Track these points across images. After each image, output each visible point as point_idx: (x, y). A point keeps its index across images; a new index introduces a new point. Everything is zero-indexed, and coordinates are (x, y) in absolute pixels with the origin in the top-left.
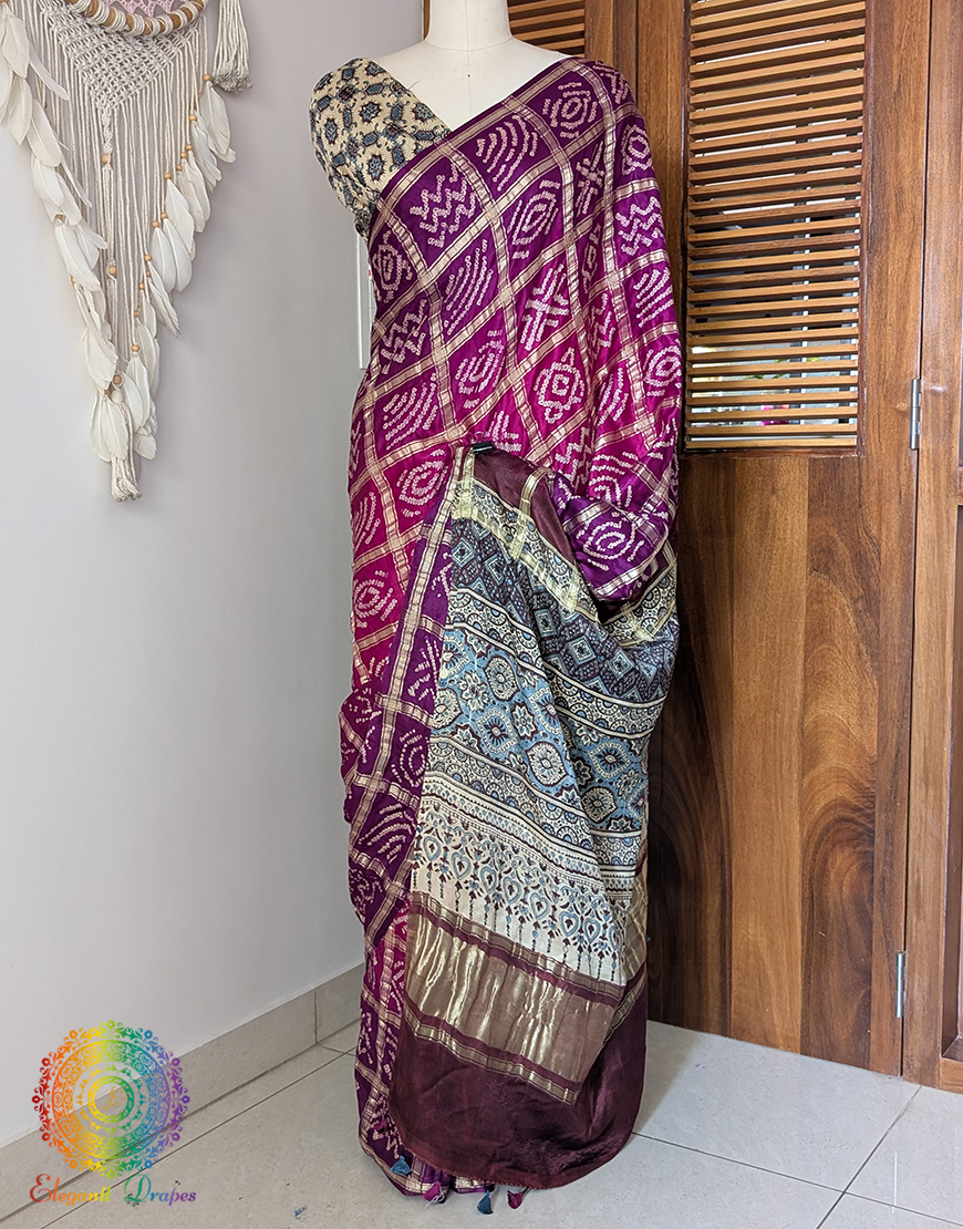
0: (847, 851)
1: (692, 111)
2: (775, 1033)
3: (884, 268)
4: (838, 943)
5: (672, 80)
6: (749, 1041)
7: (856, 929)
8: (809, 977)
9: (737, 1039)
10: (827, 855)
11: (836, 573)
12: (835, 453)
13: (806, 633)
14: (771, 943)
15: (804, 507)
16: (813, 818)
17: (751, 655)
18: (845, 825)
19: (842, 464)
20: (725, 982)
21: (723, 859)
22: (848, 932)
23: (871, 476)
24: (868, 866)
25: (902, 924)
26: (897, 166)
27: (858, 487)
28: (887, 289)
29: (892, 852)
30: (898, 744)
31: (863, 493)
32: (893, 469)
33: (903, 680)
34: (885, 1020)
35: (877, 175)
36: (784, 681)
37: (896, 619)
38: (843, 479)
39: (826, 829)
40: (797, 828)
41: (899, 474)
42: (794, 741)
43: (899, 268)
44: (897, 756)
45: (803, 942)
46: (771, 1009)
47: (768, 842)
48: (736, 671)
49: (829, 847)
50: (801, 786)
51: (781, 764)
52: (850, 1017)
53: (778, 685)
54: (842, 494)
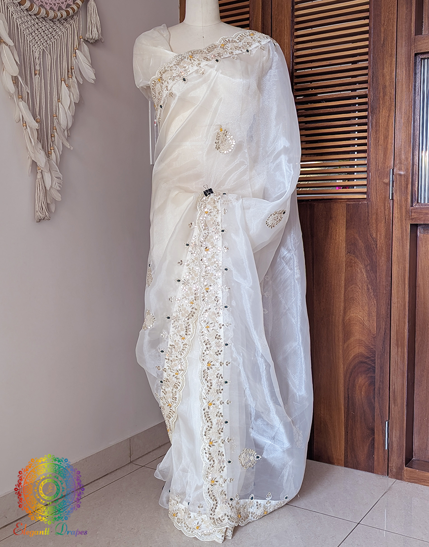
0: (364, 376)
1: (295, 52)
2: (333, 457)
3: (378, 120)
4: (360, 417)
5: (286, 38)
6: (322, 462)
7: (368, 411)
8: (348, 432)
9: (316, 460)
10: (355, 378)
11: (358, 253)
12: (357, 201)
13: (345, 280)
14: (331, 417)
15: (343, 224)
16: (348, 362)
17: (322, 290)
18: (362, 365)
19: (360, 206)
22: (364, 412)
23: (373, 211)
24: (372, 383)
25: (388, 408)
26: (383, 76)
27: (367, 216)
28: (379, 130)
29: (383, 377)
30: (385, 329)
31: (369, 219)
32: (382, 208)
33: (387, 301)
34: (381, 451)
35: (375, 80)
36: (336, 301)
37: (384, 273)
38: (361, 213)
39: (355, 367)
40: (342, 366)
41: (385, 210)
42: (340, 328)
43: (385, 120)
44: (385, 334)
45: (345, 417)
46: (331, 447)
47: (329, 373)
48: (315, 298)
49: (356, 374)
50: (343, 347)
51: (335, 338)
52: (365, 450)
53: (333, 303)
54: (360, 219)
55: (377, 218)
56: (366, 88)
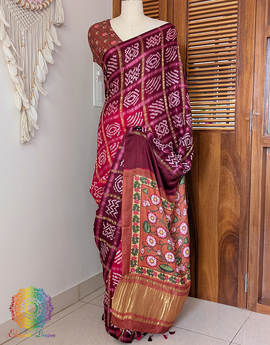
0: (231, 245)
1: (189, 35)
2: (210, 297)
3: (243, 80)
4: (228, 271)
5: (183, 26)
7: (234, 267)
8: (220, 281)
10: (225, 246)
11: (228, 166)
12: (228, 132)
13: (220, 182)
14: (210, 271)
15: (219, 147)
16: (221, 235)
17: (204, 189)
18: (230, 237)
19: (230, 135)
20: (196, 282)
21: (196, 247)
22: (231, 268)
23: (238, 138)
25: (247, 265)
26: (246, 51)
28: (243, 86)
29: (244, 245)
30: (246, 214)
31: (236, 143)
32: (245, 136)
33: (247, 196)
34: (242, 293)
35: (241, 54)
36: (214, 196)
37: (245, 179)
39: (225, 238)
40: (217, 238)
41: (246, 138)
42: (216, 213)
43: (247, 80)
44: (245, 217)
45: (218, 271)
46: (209, 290)
47: (209, 242)
48: (200, 193)
49: (226, 243)
50: (218, 226)
51: (213, 220)
52: (232, 292)
53: (212, 197)
54: (230, 143)
55: (241, 143)
56: (235, 59)
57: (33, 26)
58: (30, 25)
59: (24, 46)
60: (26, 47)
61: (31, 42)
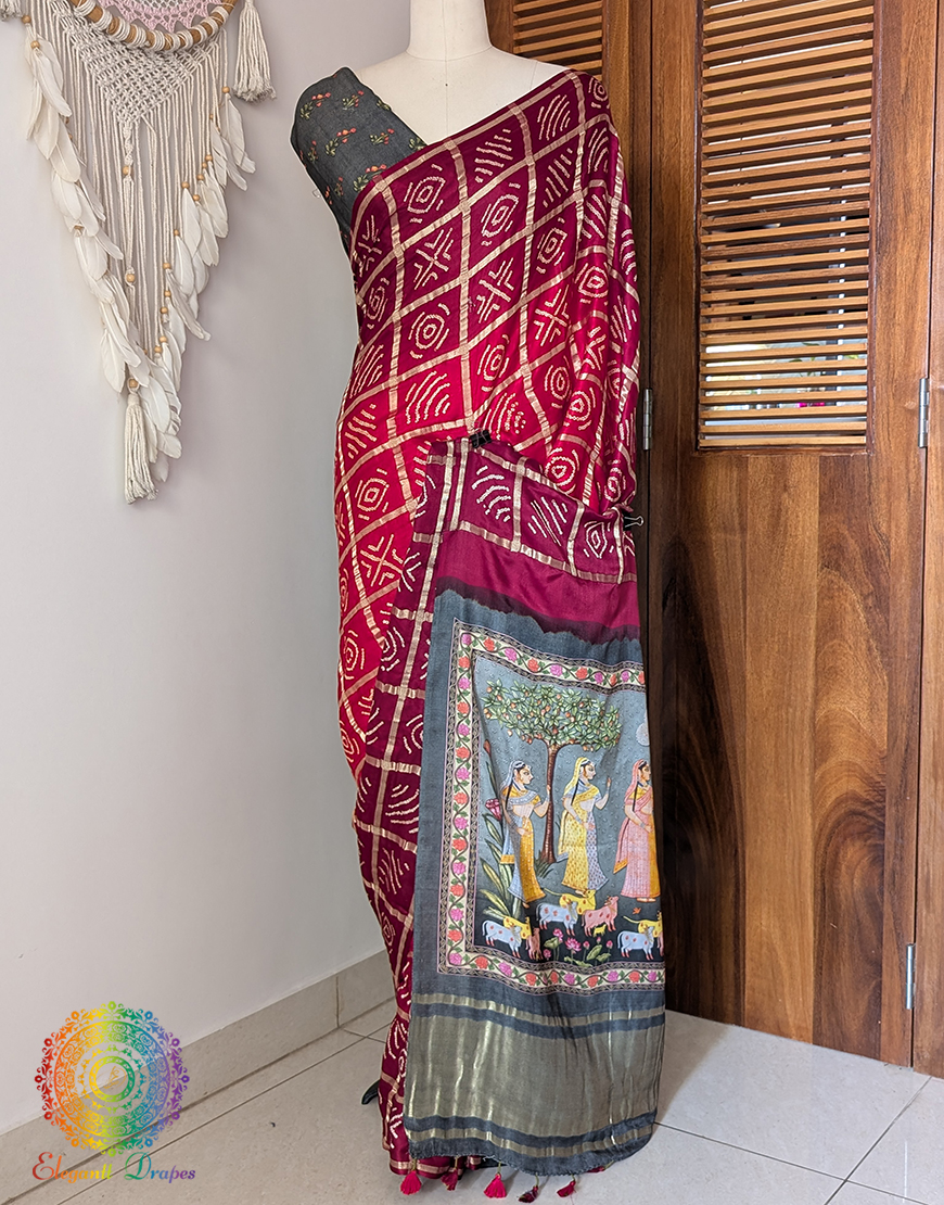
0: (858, 844)
1: (705, 114)
2: (788, 1023)
3: (893, 268)
4: (849, 935)
5: (685, 84)
6: (762, 1030)
7: (867, 921)
8: (821, 968)
9: (751, 1028)
10: (838, 847)
11: (846, 568)
12: (845, 452)
13: (817, 628)
14: (784, 934)
15: (815, 504)
16: (823, 811)
17: (764, 650)
18: (855, 819)
19: (852, 461)
20: (739, 972)
21: (736, 851)
22: (859, 925)
23: (880, 473)
24: (878, 859)
25: (912, 916)
26: (905, 167)
27: (867, 485)
28: (895, 290)
29: (902, 846)
30: (909, 739)
31: (872, 490)
32: (902, 467)
33: (914, 676)
34: (896, 1012)
35: (886, 177)
36: (796, 675)
37: (906, 615)
38: (853, 476)
39: (838, 823)
40: (810, 820)
41: (908, 472)
42: (806, 735)
43: (907, 268)
44: (906, 750)
45: (815, 934)
46: (784, 1000)
47: (781, 835)
48: (748, 666)
49: (840, 839)
50: (813, 779)
51: (793, 758)
52: (861, 1008)
53: (790, 680)
54: (852, 491)
55: (890, 490)
57: (162, 104)
58: (152, 102)
59: (132, 175)
60: (140, 176)
61: (155, 159)
